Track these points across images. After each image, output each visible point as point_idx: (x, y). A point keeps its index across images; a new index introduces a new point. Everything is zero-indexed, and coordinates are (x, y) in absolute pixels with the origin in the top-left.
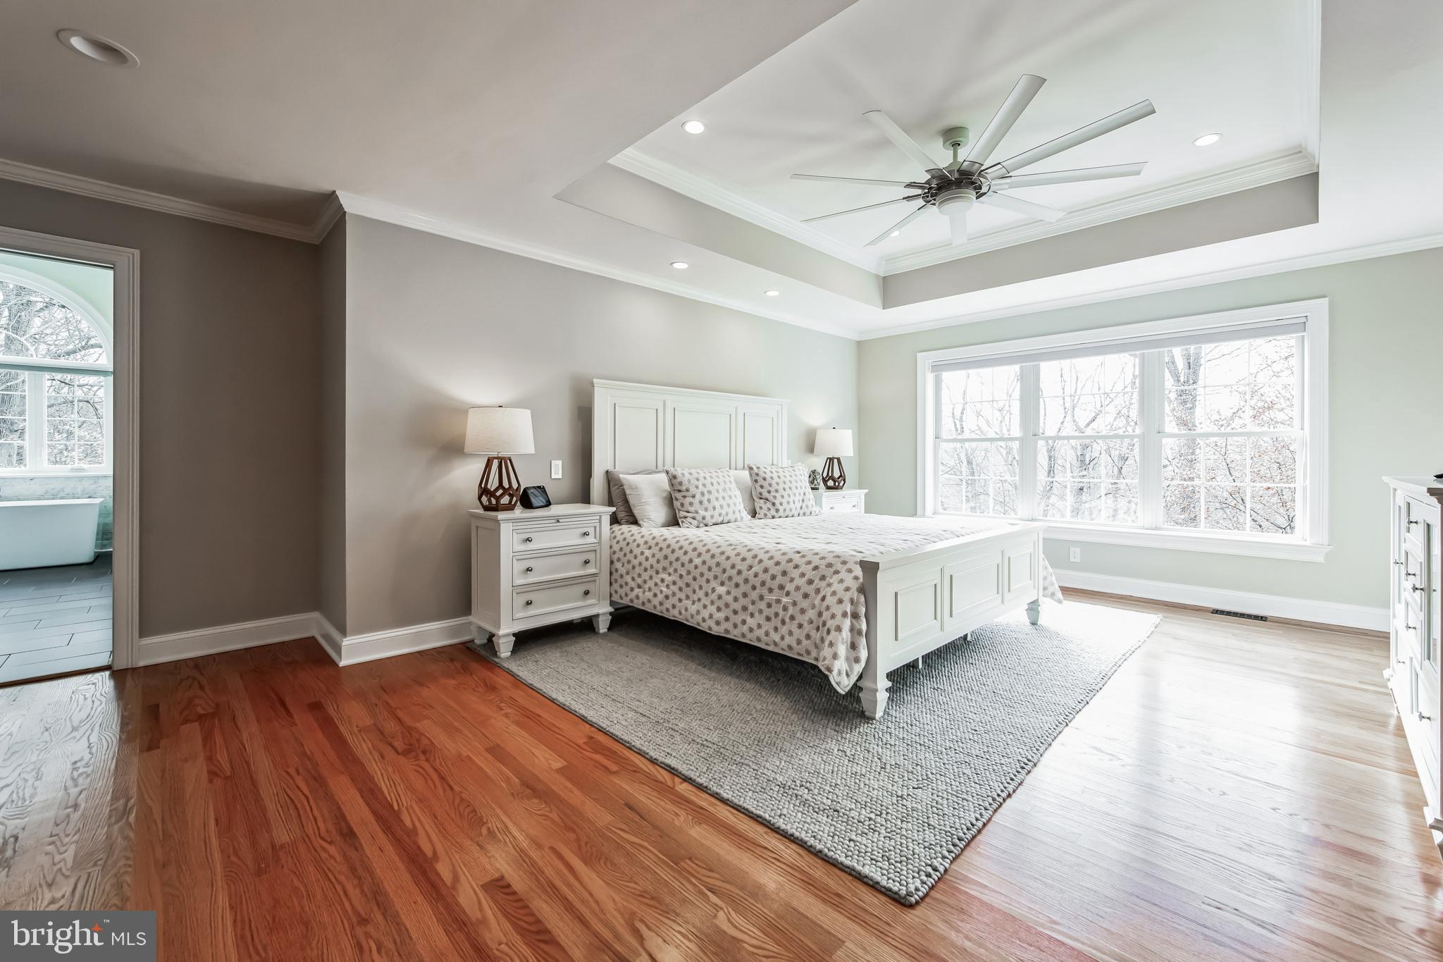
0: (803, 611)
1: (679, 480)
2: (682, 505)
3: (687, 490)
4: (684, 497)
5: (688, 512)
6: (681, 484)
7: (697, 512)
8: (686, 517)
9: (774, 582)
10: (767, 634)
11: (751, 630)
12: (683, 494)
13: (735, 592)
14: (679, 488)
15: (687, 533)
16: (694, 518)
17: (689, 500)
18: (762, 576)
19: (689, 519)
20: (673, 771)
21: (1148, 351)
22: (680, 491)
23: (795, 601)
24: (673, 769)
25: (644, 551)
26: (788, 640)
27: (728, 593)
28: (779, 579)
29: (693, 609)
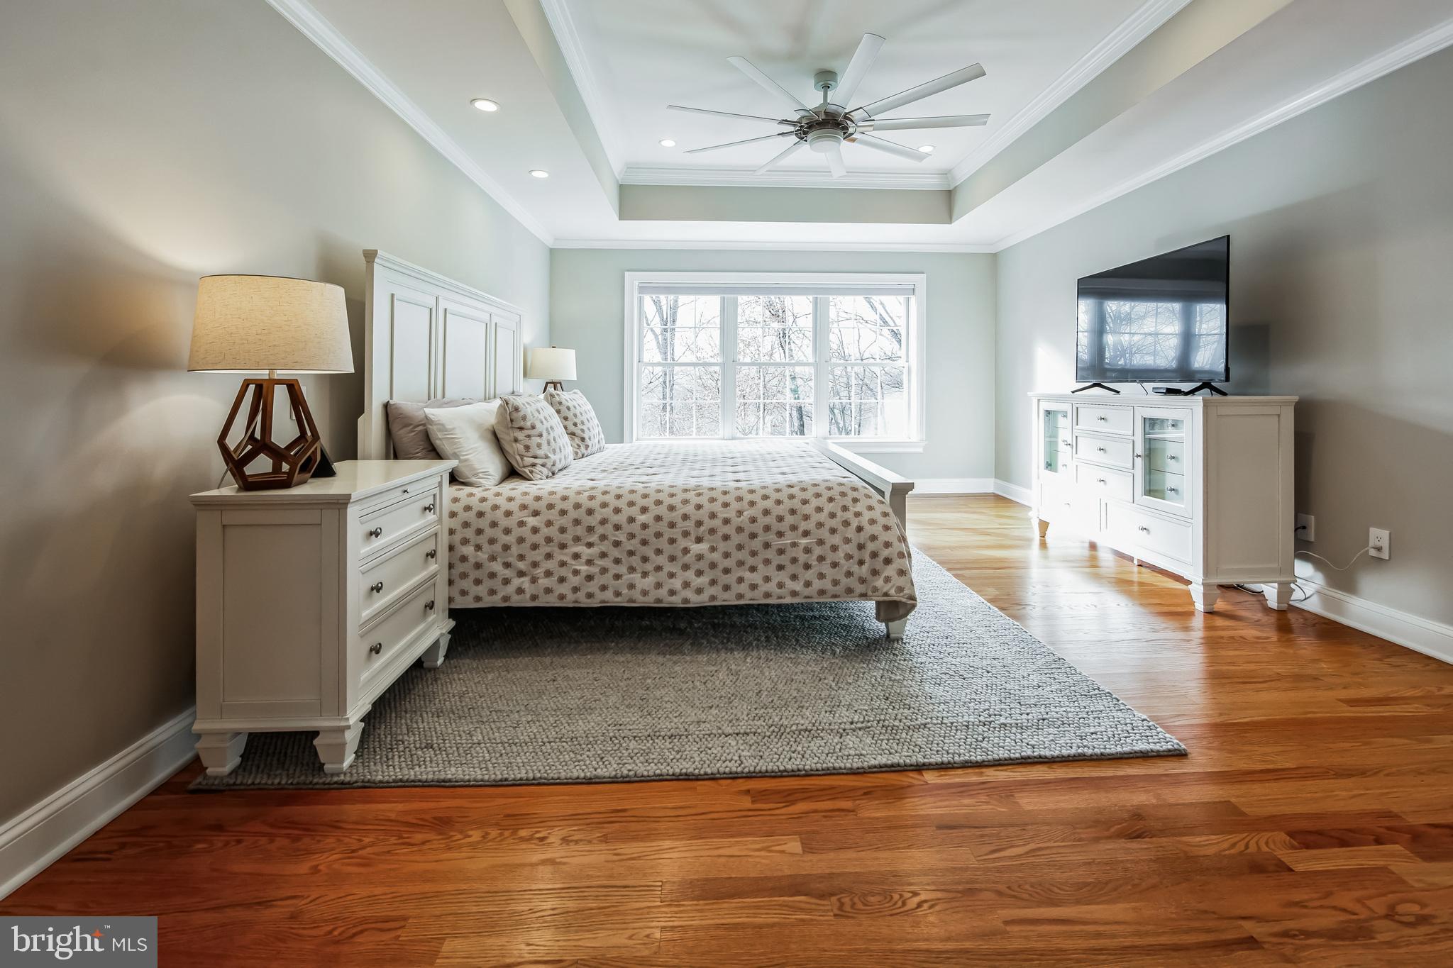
0: (834, 548)
1: (521, 414)
2: (527, 448)
3: (533, 427)
4: (529, 436)
5: (535, 457)
6: (524, 418)
7: (547, 457)
8: (534, 465)
9: (783, 523)
10: (780, 585)
11: (753, 587)
12: (526, 432)
13: (722, 547)
14: (522, 424)
15: (539, 487)
16: (543, 465)
17: (535, 440)
18: (763, 521)
19: (539, 468)
20: (893, 769)
21: (821, 296)
22: (521, 429)
23: (821, 539)
24: (892, 766)
25: (524, 519)
26: (817, 584)
27: (713, 549)
28: (789, 520)
29: (649, 582)
